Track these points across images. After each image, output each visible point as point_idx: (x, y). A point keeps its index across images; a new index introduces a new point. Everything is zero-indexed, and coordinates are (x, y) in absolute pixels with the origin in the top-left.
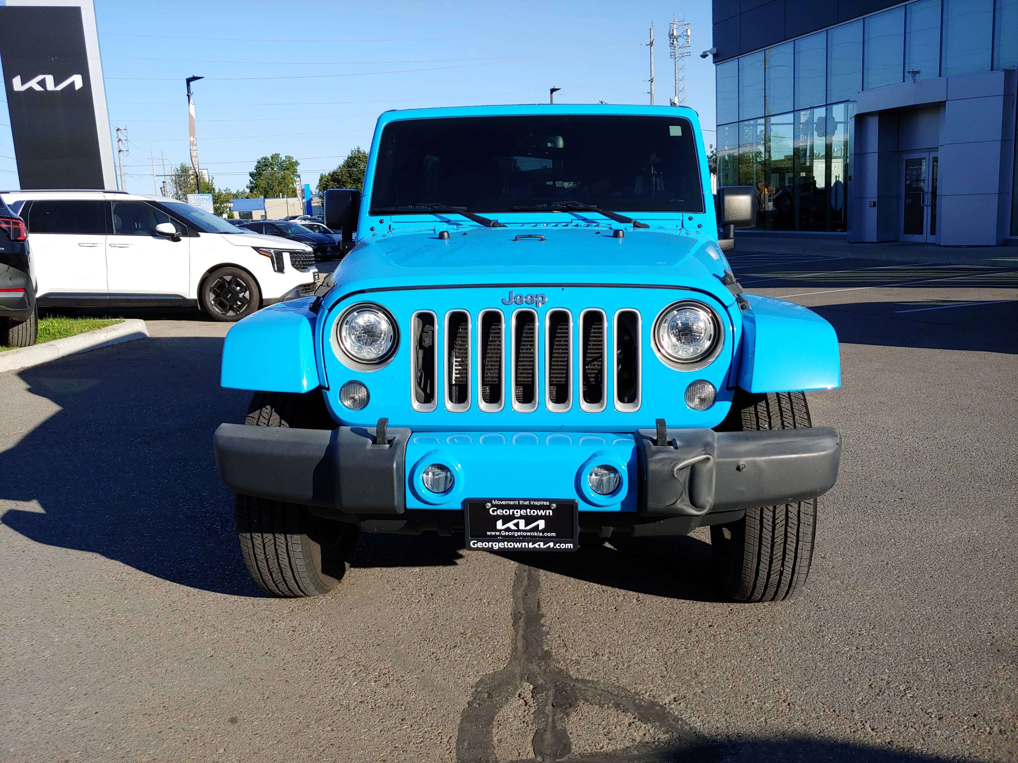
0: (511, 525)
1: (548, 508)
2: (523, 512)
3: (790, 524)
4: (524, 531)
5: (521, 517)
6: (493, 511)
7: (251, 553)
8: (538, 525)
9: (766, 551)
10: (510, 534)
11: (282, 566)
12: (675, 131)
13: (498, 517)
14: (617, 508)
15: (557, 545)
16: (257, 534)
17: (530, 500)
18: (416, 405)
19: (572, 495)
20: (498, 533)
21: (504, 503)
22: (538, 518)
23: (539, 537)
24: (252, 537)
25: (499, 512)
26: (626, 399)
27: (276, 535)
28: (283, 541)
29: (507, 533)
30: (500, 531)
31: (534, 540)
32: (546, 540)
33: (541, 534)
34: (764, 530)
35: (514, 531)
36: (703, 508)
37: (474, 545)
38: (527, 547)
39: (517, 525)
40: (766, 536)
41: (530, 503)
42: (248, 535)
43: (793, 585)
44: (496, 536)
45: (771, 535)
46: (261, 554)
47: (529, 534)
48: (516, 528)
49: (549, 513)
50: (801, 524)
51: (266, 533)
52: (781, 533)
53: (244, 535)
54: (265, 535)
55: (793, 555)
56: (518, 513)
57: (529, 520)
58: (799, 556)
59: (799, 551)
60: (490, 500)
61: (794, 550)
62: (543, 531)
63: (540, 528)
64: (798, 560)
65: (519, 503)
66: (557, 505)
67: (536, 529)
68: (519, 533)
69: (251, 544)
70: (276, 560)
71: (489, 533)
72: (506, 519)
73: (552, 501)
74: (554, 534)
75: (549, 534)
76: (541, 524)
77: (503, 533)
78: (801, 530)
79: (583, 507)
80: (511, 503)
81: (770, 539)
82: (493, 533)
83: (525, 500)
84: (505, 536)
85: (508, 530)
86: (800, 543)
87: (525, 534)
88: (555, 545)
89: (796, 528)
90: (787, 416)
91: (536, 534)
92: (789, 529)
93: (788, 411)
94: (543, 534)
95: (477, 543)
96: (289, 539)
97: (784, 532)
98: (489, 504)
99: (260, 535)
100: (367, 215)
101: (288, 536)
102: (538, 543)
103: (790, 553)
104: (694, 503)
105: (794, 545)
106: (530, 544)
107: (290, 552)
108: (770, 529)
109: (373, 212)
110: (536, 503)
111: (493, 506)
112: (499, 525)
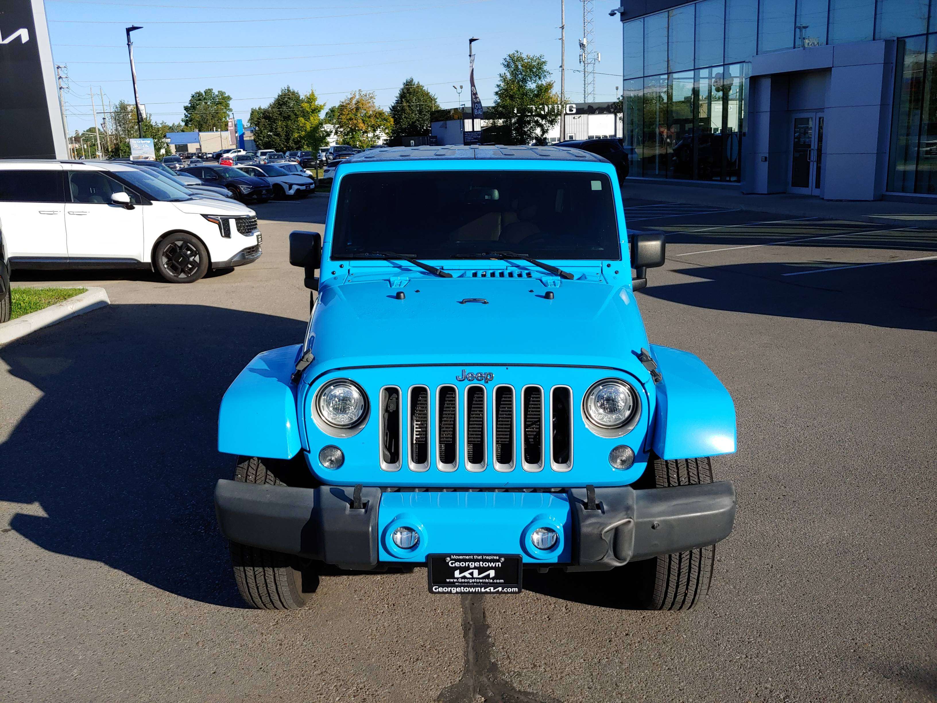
0: (467, 574)
1: (498, 561)
2: (477, 564)
3: (693, 558)
4: (477, 578)
5: (475, 568)
6: (452, 564)
7: (244, 582)
8: (489, 574)
9: (673, 578)
10: (466, 580)
11: (270, 592)
12: (596, 186)
13: (456, 568)
14: (555, 560)
15: (505, 589)
16: (249, 568)
17: (483, 555)
18: (384, 465)
19: (518, 550)
20: (455, 580)
21: (461, 557)
22: (489, 568)
23: (490, 583)
24: (245, 570)
25: (457, 564)
26: (560, 460)
27: (265, 569)
28: (271, 573)
29: (463, 580)
30: (458, 578)
31: (486, 585)
32: (495, 586)
33: (491, 581)
34: (672, 563)
35: (469, 578)
36: (625, 560)
37: (436, 589)
38: (480, 591)
39: (472, 574)
40: (673, 568)
41: (482, 557)
42: (242, 568)
43: (695, 602)
44: (454, 583)
45: (678, 567)
46: (252, 583)
47: (481, 581)
48: (471, 577)
49: (499, 565)
50: (702, 558)
51: (257, 567)
52: (686, 565)
53: (238, 568)
54: (256, 569)
55: (696, 581)
56: (472, 565)
57: (481, 570)
58: (700, 582)
59: (701, 579)
60: (449, 555)
61: (696, 577)
62: (493, 579)
63: (491, 576)
64: (700, 585)
65: (473, 557)
66: (505, 559)
67: (488, 577)
68: (473, 580)
69: (244, 575)
70: (265, 588)
71: (448, 580)
72: (463, 570)
73: (501, 556)
74: (502, 581)
75: (498, 581)
76: (492, 573)
77: (460, 580)
78: (702, 562)
79: (526, 560)
80: (467, 557)
81: (677, 569)
82: (452, 580)
83: (478, 555)
84: (462, 582)
85: (464, 577)
86: (702, 573)
87: (478, 581)
88: (503, 589)
89: (698, 561)
91: (487, 581)
92: (692, 562)
94: (493, 580)
95: (438, 588)
96: (276, 572)
97: (688, 564)
98: (449, 559)
99: (252, 568)
100: (329, 259)
101: (276, 569)
102: (489, 588)
103: (693, 580)
104: (617, 556)
105: (697, 574)
106: (483, 589)
107: (277, 581)
108: (677, 562)
109: (334, 258)
110: (488, 558)
111: (451, 560)
112: (457, 574)
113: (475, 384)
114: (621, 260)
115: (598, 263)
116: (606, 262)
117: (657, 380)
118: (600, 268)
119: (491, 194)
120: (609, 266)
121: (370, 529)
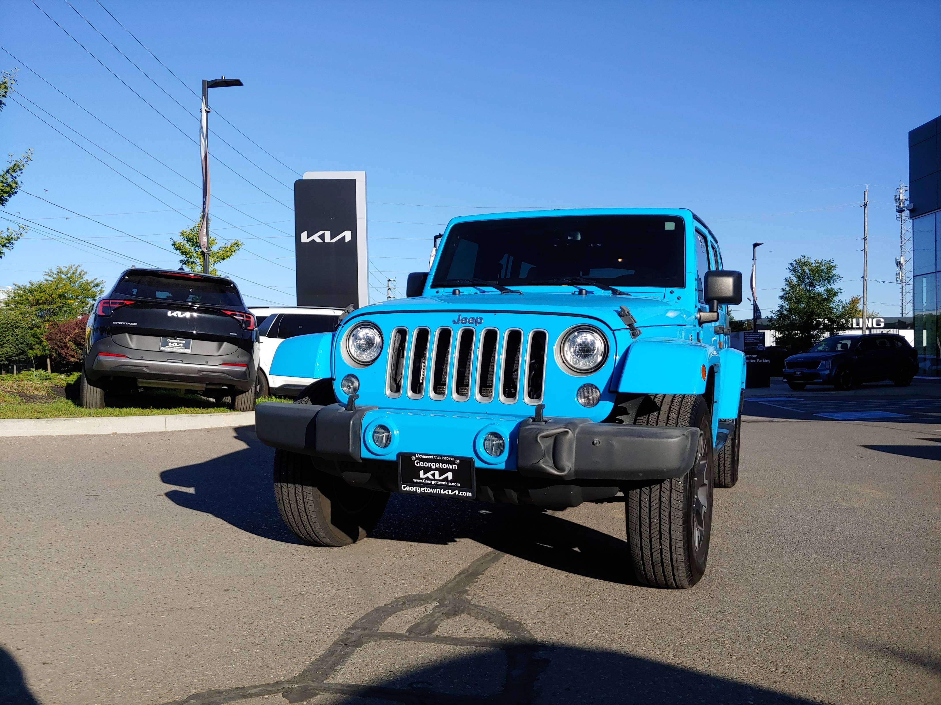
0: (429, 475)
1: (453, 463)
2: (437, 465)
3: (663, 508)
4: (438, 480)
5: (436, 469)
6: (417, 463)
7: (281, 499)
8: (448, 477)
9: (645, 529)
10: (429, 482)
11: (300, 510)
12: (670, 226)
13: (421, 468)
14: (502, 466)
15: (461, 493)
16: (284, 484)
17: (441, 456)
18: (388, 392)
19: (472, 455)
20: (421, 481)
21: (424, 457)
22: (448, 470)
23: (448, 486)
24: (281, 486)
25: (421, 464)
26: (535, 396)
27: (296, 486)
28: (301, 491)
29: (427, 482)
30: (422, 479)
31: (445, 487)
32: (453, 488)
33: (450, 484)
34: (642, 511)
35: (432, 480)
36: (563, 470)
37: (404, 487)
38: (440, 493)
39: (433, 475)
40: (644, 516)
41: (441, 458)
42: (279, 484)
43: (675, 565)
44: (419, 483)
45: (648, 516)
46: (286, 500)
47: (442, 483)
48: (433, 478)
49: (455, 467)
50: (672, 508)
51: (290, 483)
52: (656, 515)
53: (276, 484)
54: (289, 485)
55: (668, 535)
56: (434, 466)
57: (442, 472)
58: (673, 537)
59: (672, 532)
60: (414, 455)
61: (668, 530)
62: (451, 481)
63: (449, 479)
64: (673, 540)
65: (434, 457)
66: (460, 461)
67: (446, 479)
68: (435, 482)
69: (280, 491)
70: (296, 505)
71: (415, 480)
72: (427, 470)
73: (456, 458)
74: (459, 484)
75: (456, 484)
76: (450, 475)
77: (424, 481)
78: (672, 513)
79: (478, 464)
80: (429, 457)
81: (647, 518)
82: (418, 481)
83: (438, 456)
84: (426, 483)
85: (427, 478)
86: (673, 525)
87: (439, 483)
88: (459, 493)
89: (668, 511)
90: (671, 423)
91: (446, 483)
92: (662, 512)
93: (674, 420)
94: (451, 484)
95: (406, 487)
96: (304, 490)
97: (658, 513)
98: (414, 458)
99: (286, 484)
100: (429, 287)
101: (304, 487)
102: (448, 490)
103: (665, 533)
104: (557, 466)
105: (668, 526)
106: (442, 490)
107: (305, 500)
108: (647, 510)
109: (434, 286)
110: (446, 458)
111: (417, 459)
112: (422, 474)
113: (468, 326)
114: (685, 288)
115: (662, 289)
116: (669, 290)
117: (634, 334)
118: (663, 294)
119: (574, 237)
120: (671, 292)
121: (351, 423)
